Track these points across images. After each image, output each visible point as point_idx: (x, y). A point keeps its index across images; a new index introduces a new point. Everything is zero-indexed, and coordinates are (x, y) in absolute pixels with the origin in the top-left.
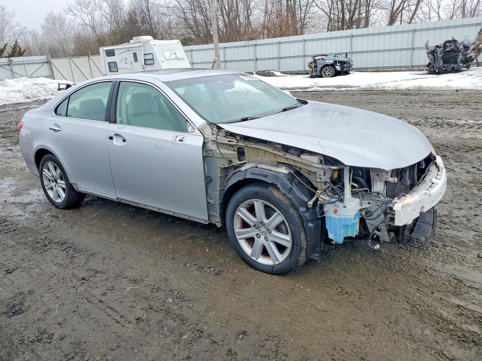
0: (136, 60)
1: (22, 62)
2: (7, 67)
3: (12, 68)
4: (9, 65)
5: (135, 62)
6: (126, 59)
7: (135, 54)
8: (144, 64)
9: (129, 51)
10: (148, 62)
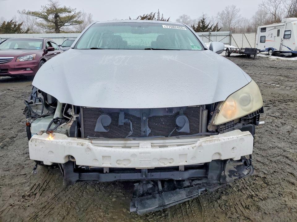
0: (278, 35)
1: (216, 35)
2: (208, 37)
3: (210, 38)
4: (209, 36)
5: (277, 36)
6: (272, 34)
7: (279, 31)
8: (283, 38)
9: (275, 28)
10: (286, 36)
